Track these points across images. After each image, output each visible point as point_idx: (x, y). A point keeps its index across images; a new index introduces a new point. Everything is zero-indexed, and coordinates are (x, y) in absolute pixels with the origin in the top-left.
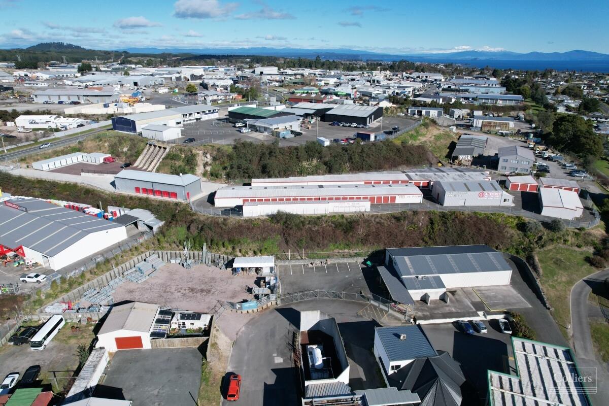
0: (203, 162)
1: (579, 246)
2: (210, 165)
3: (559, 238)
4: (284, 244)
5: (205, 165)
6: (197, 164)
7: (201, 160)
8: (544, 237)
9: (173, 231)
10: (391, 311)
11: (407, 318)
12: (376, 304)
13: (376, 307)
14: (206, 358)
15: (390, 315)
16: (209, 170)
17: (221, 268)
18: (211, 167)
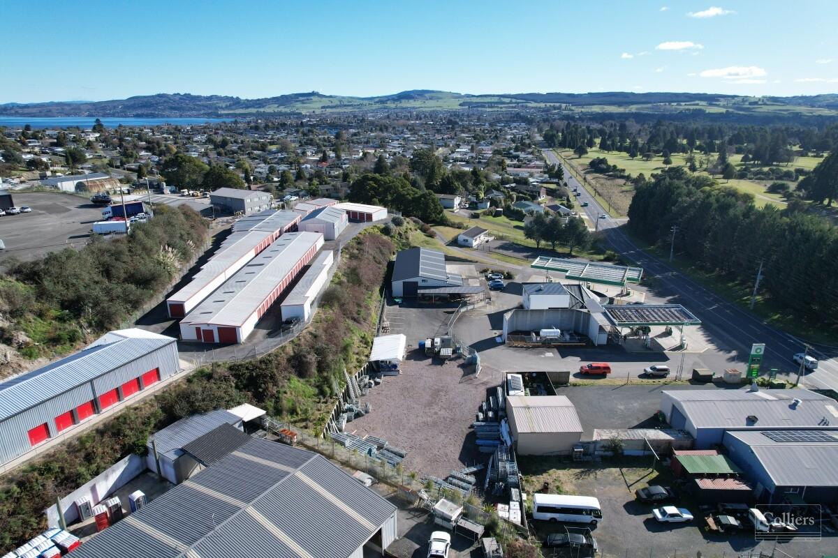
1: (416, 230)
3: (406, 229)
4: (359, 325)
9: (288, 392)
11: (486, 301)
12: (464, 310)
13: (467, 311)
14: (568, 382)
15: (480, 308)
16: (28, 340)
17: (377, 384)
18: (23, 333)
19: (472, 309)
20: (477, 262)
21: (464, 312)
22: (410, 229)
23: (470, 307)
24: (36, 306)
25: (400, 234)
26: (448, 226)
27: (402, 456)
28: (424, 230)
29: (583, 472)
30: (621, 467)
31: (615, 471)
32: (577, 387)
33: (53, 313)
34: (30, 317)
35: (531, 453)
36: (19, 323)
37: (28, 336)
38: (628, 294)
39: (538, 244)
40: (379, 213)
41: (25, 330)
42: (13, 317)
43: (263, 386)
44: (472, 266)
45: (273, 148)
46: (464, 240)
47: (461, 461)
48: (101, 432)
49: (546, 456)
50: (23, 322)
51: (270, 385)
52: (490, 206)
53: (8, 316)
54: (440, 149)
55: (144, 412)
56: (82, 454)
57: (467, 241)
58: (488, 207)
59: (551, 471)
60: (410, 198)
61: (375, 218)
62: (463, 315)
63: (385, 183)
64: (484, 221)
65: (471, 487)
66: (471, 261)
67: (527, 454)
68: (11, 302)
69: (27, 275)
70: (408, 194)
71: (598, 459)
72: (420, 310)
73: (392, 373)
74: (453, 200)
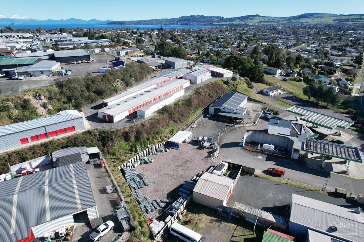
0: (39, 105)
1: (244, 84)
2: (49, 104)
3: (238, 83)
4: (176, 124)
5: (44, 106)
6: (34, 107)
7: (35, 103)
8: (234, 84)
9: (116, 146)
10: (245, 125)
11: (252, 124)
12: (237, 126)
13: (239, 127)
14: (254, 174)
15: (246, 126)
16: (52, 108)
17: (166, 151)
18: (51, 105)
19: (242, 127)
20: (265, 103)
21: (236, 127)
22: (240, 83)
23: (241, 125)
24: (58, 96)
25: (233, 85)
26: (265, 83)
27: (145, 185)
28: (248, 84)
29: (216, 220)
30: (238, 225)
31: (233, 226)
32: (257, 178)
33: (63, 100)
34: (55, 100)
35: (200, 203)
36: (50, 102)
37: (52, 107)
38: (340, 135)
39: (309, 98)
40: (228, 74)
41: (52, 105)
42: (49, 100)
43: (107, 141)
44: (261, 106)
45: (222, 40)
46: (266, 92)
47: (167, 195)
48: (42, 145)
49: (206, 206)
50: (52, 102)
51: (110, 142)
52: (297, 76)
53: (48, 99)
54: (303, 44)
55: (60, 141)
56: (33, 151)
57: (268, 92)
58: (296, 76)
59: (201, 214)
60: (248, 68)
61: (225, 76)
62: (235, 129)
63: (240, 60)
64: (289, 83)
65: (158, 208)
66: (262, 103)
67: (198, 202)
68: (50, 94)
69: (60, 85)
70: (248, 66)
71: (230, 217)
72: (216, 122)
73: (176, 148)
74: (276, 71)
